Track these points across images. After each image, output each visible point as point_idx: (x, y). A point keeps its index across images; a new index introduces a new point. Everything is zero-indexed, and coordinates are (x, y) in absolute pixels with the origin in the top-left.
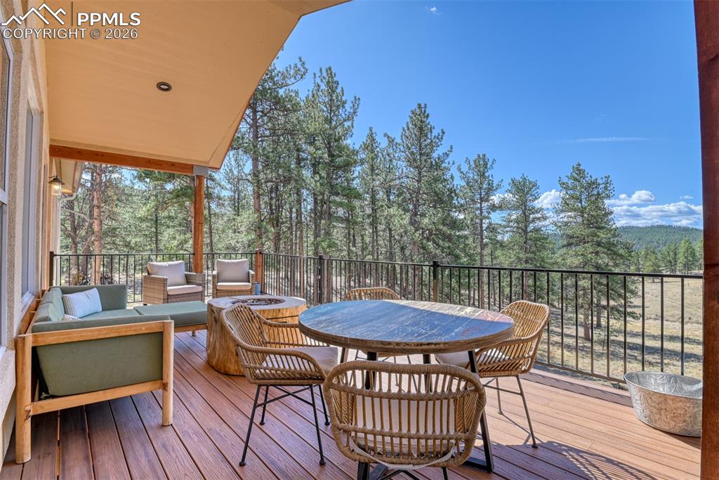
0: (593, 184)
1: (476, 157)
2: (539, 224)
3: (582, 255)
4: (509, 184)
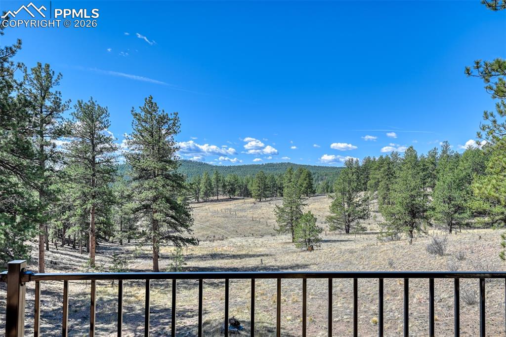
0: (164, 119)
2: (107, 155)
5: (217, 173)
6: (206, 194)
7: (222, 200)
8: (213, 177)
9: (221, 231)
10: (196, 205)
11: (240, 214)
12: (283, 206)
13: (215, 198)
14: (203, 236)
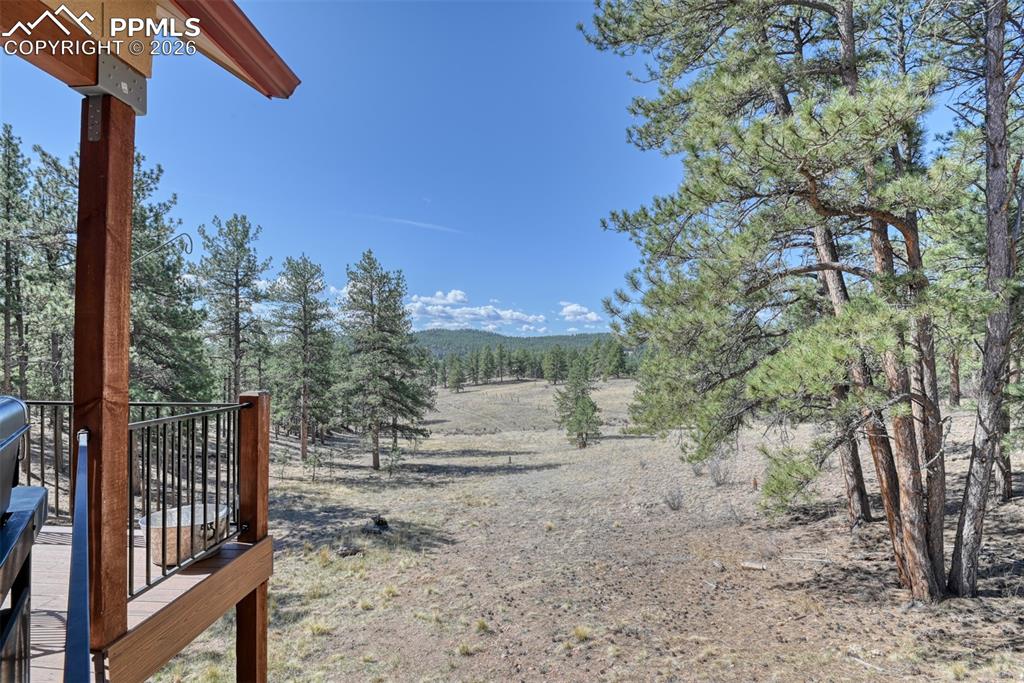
0: (383, 279)
1: (232, 218)
2: (323, 322)
3: (371, 364)
4: (284, 265)
5: (501, 347)
6: (488, 374)
7: (508, 382)
8: (495, 353)
9: (495, 422)
10: (473, 389)
11: (526, 401)
12: (565, 391)
13: (499, 379)
14: (471, 428)
